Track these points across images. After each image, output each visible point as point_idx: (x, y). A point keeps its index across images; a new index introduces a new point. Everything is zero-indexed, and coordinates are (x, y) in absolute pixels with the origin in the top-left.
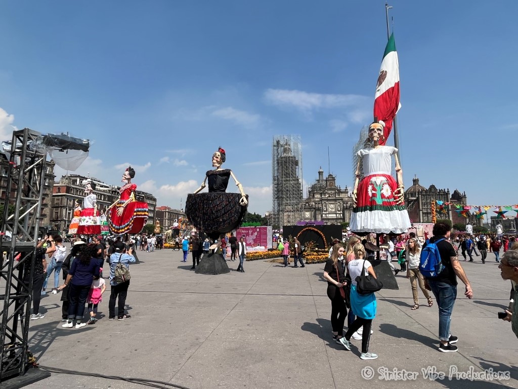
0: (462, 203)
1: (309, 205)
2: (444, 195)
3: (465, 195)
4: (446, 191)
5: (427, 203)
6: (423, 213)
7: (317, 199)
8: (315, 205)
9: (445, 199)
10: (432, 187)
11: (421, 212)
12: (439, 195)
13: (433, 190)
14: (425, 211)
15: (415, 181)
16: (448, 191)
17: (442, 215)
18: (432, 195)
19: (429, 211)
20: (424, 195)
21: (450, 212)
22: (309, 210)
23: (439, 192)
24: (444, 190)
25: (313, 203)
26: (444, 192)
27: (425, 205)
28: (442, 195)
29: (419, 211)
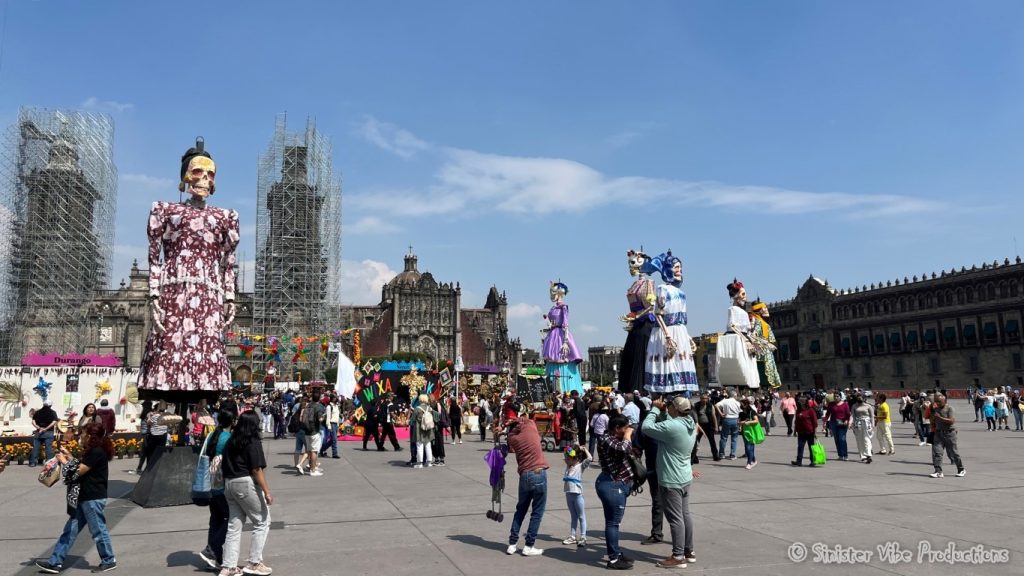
0: (497, 316)
1: (112, 308)
2: (449, 296)
3: (505, 299)
4: (455, 287)
5: (411, 314)
6: (400, 337)
7: (136, 294)
8: (130, 310)
9: (450, 306)
10: (428, 276)
11: (396, 334)
12: (439, 295)
13: (427, 285)
14: (406, 333)
15: (410, 262)
16: (458, 289)
17: (441, 342)
18: (424, 295)
19: (414, 331)
20: (405, 295)
21: (459, 336)
22: (110, 321)
23: (439, 290)
24: (451, 284)
25: (126, 305)
26: (450, 290)
27: (406, 318)
28: (444, 296)
29: (393, 331)
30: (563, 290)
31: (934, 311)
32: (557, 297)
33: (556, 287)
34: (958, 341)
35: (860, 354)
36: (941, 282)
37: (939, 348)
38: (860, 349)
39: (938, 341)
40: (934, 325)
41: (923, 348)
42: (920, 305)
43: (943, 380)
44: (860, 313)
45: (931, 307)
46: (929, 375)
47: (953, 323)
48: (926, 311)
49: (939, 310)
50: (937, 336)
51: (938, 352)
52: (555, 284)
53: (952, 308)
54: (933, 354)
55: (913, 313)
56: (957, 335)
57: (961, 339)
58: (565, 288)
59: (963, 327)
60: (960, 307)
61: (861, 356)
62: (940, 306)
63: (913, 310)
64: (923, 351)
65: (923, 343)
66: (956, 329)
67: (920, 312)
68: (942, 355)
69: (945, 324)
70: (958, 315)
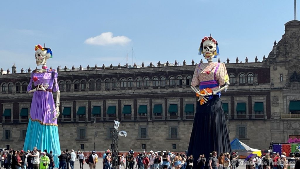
30: (50, 56)
31: (86, 94)
32: (44, 61)
33: (46, 52)
34: (102, 116)
35: (20, 122)
36: (94, 73)
37: (87, 121)
38: (20, 119)
39: (87, 116)
40: (85, 104)
41: (75, 120)
42: (76, 88)
43: (87, 144)
44: (23, 90)
45: (83, 90)
46: (76, 140)
47: (100, 103)
48: (80, 93)
49: (90, 93)
50: (87, 111)
51: (86, 123)
52: (45, 49)
53: (100, 93)
54: (82, 125)
55: (70, 94)
56: (102, 112)
57: (105, 115)
58: (51, 54)
59: (107, 107)
60: (106, 93)
61: (20, 124)
62: (90, 90)
63: (69, 91)
64: (75, 122)
65: (75, 116)
66: (102, 108)
67: (74, 94)
68: (89, 126)
69: (94, 104)
70: (105, 98)
